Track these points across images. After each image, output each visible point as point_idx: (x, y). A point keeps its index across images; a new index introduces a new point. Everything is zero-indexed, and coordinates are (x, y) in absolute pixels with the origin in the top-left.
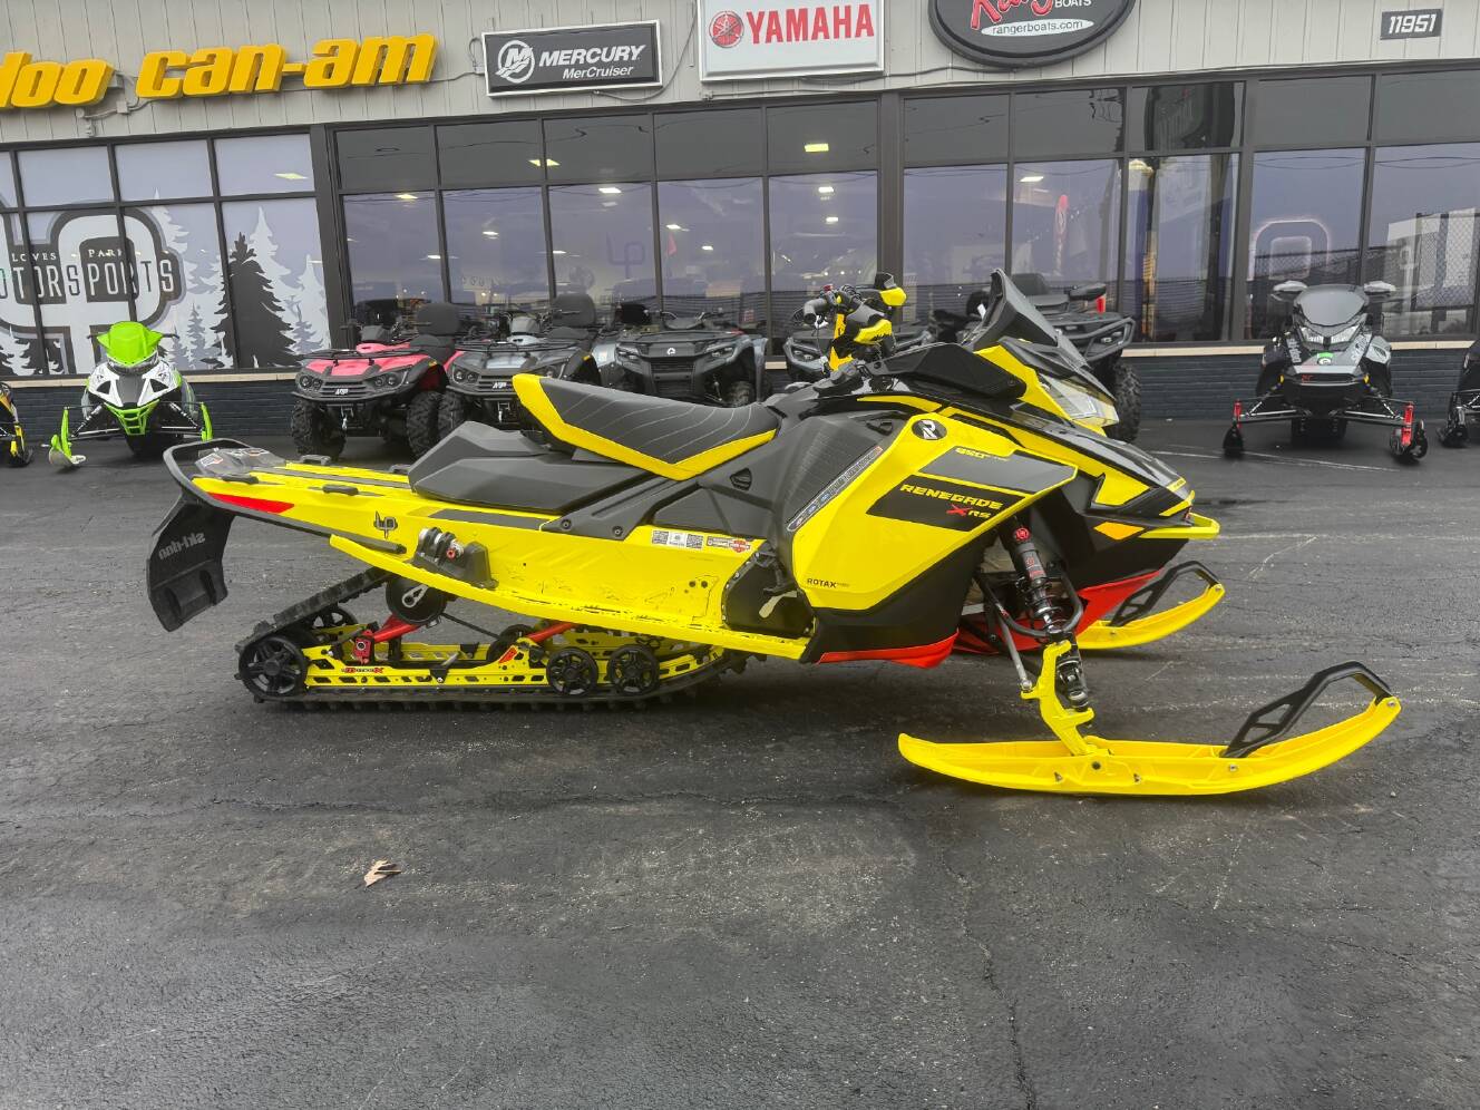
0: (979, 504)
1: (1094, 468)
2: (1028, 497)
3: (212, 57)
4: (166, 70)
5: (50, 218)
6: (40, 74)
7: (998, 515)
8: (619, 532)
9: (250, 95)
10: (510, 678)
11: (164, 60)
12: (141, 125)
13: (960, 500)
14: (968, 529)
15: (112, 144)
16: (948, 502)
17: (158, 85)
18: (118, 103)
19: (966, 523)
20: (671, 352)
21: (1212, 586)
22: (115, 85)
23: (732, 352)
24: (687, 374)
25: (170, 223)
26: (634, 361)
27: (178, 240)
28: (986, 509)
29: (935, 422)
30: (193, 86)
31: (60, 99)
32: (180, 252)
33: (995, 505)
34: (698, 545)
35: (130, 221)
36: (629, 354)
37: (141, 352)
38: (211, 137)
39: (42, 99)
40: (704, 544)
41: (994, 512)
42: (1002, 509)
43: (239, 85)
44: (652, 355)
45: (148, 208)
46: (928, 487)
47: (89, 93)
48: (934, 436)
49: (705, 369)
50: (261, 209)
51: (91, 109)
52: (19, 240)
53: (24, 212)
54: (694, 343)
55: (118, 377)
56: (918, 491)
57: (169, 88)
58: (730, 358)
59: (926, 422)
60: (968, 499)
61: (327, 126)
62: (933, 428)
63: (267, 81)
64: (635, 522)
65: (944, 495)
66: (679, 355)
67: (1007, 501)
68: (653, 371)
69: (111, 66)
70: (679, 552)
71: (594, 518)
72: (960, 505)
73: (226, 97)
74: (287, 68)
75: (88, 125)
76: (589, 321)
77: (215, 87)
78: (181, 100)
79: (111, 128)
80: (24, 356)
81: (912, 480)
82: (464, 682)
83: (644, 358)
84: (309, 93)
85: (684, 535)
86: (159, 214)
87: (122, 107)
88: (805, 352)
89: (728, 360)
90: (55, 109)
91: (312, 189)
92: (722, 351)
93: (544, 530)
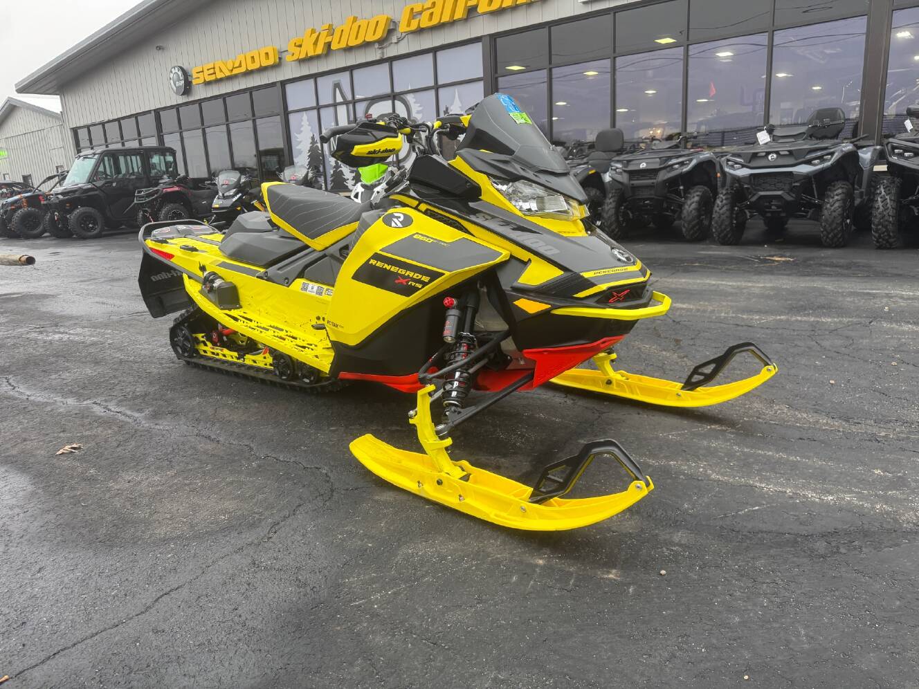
0: (415, 277)
1: (524, 255)
2: (447, 274)
3: (434, 4)
4: (414, 15)
5: (364, 104)
6: (360, 26)
7: (427, 287)
8: (287, 282)
9: (452, 23)
10: (268, 364)
11: (412, 9)
12: (403, 49)
13: (403, 273)
14: (408, 295)
15: (391, 60)
16: (397, 274)
17: (409, 25)
18: (393, 38)
19: (407, 291)
20: (643, 166)
21: (765, 366)
22: (391, 28)
23: (689, 164)
24: (652, 181)
25: (415, 103)
26: (620, 173)
27: (418, 112)
28: (419, 281)
29: (405, 215)
30: (425, 23)
31: (367, 40)
32: (419, 119)
33: (425, 279)
34: (320, 294)
35: (398, 103)
36: (617, 168)
37: (376, 177)
38: (434, 50)
39: (359, 41)
40: (323, 293)
41: (424, 284)
42: (430, 281)
43: (446, 18)
44: (631, 168)
45: (405, 95)
46: (385, 263)
47: (379, 34)
48: (400, 225)
49: (666, 177)
50: (456, 89)
51: (382, 42)
52: (352, 118)
53: (355, 102)
54: (660, 158)
55: (363, 190)
56: (379, 264)
57: (414, 26)
58: (686, 169)
59: (396, 215)
60: (408, 273)
61: (491, 36)
62: (401, 219)
63: (459, 14)
64: (296, 275)
65: (394, 269)
66: (648, 168)
67: (434, 276)
68: (630, 179)
69: (390, 16)
70: (312, 297)
71: (279, 272)
72: (403, 276)
73: (441, 26)
74: (470, 4)
75: (380, 51)
76: (618, 147)
77: (435, 22)
78: (420, 31)
79: (391, 52)
80: (353, 180)
81: (376, 257)
82: (251, 363)
83: (625, 171)
84: (481, 17)
85: (316, 286)
86: (410, 98)
87: (394, 40)
88: (737, 163)
89: (685, 170)
90: (366, 45)
91: (481, 75)
92: (682, 164)
93: (257, 277)
